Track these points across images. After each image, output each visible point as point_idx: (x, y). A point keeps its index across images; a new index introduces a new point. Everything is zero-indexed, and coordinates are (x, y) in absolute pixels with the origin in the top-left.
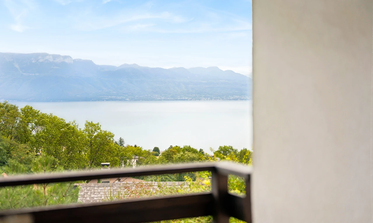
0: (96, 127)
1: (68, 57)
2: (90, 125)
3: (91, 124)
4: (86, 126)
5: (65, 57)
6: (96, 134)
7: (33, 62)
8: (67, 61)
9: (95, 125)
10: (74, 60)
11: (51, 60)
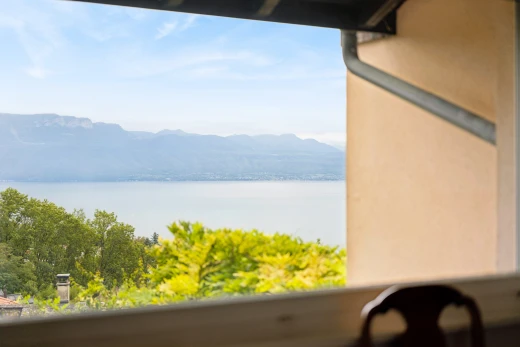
0: (110, 218)
1: (87, 120)
2: (101, 215)
3: (104, 215)
4: (96, 216)
5: (82, 120)
6: (109, 228)
7: (38, 126)
8: (83, 125)
9: (108, 216)
10: (94, 124)
11: (63, 124)
